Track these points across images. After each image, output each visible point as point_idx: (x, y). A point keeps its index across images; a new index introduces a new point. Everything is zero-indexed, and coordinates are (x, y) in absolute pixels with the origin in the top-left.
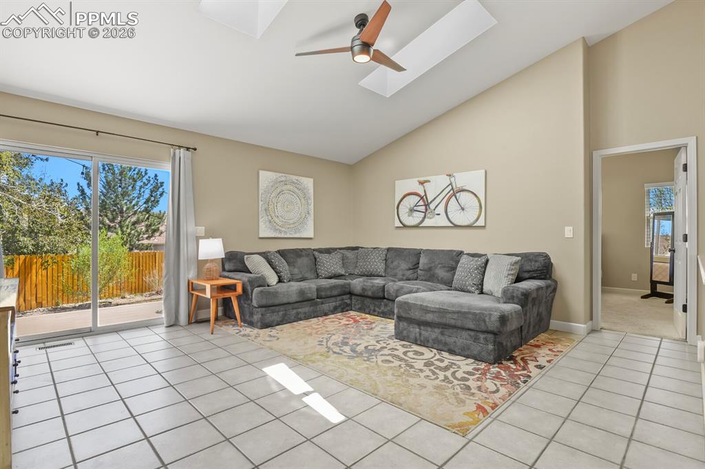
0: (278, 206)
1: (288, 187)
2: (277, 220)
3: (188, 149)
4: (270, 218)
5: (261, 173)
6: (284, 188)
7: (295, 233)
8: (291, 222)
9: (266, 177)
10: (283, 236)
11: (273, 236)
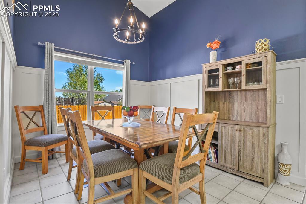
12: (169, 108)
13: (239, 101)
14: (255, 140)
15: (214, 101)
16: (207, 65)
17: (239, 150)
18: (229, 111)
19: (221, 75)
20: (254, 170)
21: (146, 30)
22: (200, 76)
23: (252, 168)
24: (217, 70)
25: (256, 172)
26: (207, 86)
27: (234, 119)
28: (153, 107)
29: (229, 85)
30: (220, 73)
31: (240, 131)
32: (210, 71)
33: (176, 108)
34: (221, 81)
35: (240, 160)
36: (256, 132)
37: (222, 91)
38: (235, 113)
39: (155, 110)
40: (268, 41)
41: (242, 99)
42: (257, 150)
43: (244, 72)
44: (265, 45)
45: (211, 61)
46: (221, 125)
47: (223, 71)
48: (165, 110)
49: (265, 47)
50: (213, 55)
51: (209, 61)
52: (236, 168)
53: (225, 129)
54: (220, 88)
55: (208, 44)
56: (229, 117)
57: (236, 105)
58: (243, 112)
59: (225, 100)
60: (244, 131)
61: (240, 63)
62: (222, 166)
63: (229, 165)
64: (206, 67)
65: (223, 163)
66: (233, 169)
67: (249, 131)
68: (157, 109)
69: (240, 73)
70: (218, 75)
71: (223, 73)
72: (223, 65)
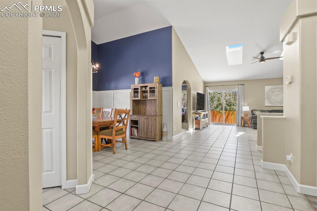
0: (273, 96)
1: (277, 89)
2: (272, 101)
3: (242, 85)
4: (269, 100)
5: (265, 87)
6: (275, 90)
7: (281, 104)
8: (279, 101)
9: (267, 88)
10: (275, 105)
11: (270, 106)
12: (112, 109)
13: (149, 105)
14: (152, 123)
15: (138, 105)
16: (134, 85)
17: (147, 128)
18: (145, 109)
19: (139, 92)
20: (152, 136)
21: (98, 68)
22: (130, 91)
23: (151, 135)
24: (138, 89)
25: (153, 137)
26: (133, 97)
27: (147, 114)
28: (102, 109)
29: (144, 97)
30: (139, 90)
31: (147, 119)
32: (135, 89)
33: (116, 109)
34: (139, 94)
35: (147, 132)
36: (152, 118)
37: (140, 100)
38: (148, 111)
39: (103, 111)
40: (158, 77)
41: (150, 104)
42: (153, 126)
43: (149, 91)
44: (157, 79)
45: (136, 84)
46: (139, 117)
47: (140, 90)
48: (110, 110)
49: (157, 80)
50: (137, 80)
51: (135, 84)
52: (145, 136)
53: (141, 119)
54: (139, 98)
55: (134, 73)
56: (145, 113)
57: (148, 107)
58: (150, 110)
59: (143, 104)
60: (148, 119)
61: (147, 86)
62: (140, 137)
63: (142, 136)
64: (133, 87)
65: (140, 136)
66: (144, 138)
67: (150, 118)
68: (104, 110)
69: (147, 91)
70: (138, 91)
71: (140, 91)
72: (141, 86)
